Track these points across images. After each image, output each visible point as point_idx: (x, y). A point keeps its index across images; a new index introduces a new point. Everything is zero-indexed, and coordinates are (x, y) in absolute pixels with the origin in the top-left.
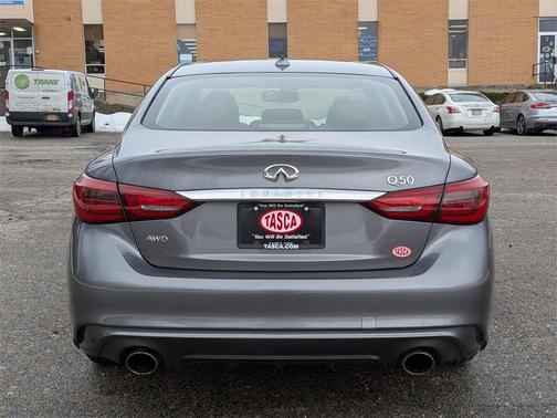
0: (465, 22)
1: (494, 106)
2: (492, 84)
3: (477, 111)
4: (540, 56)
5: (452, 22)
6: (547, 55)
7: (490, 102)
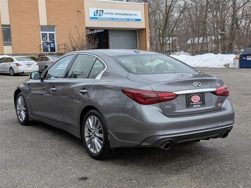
0: (9, 26)
1: (36, 63)
2: (24, 53)
3: (29, 65)
4: (42, 42)
5: (3, 25)
6: (45, 41)
7: (34, 61)
